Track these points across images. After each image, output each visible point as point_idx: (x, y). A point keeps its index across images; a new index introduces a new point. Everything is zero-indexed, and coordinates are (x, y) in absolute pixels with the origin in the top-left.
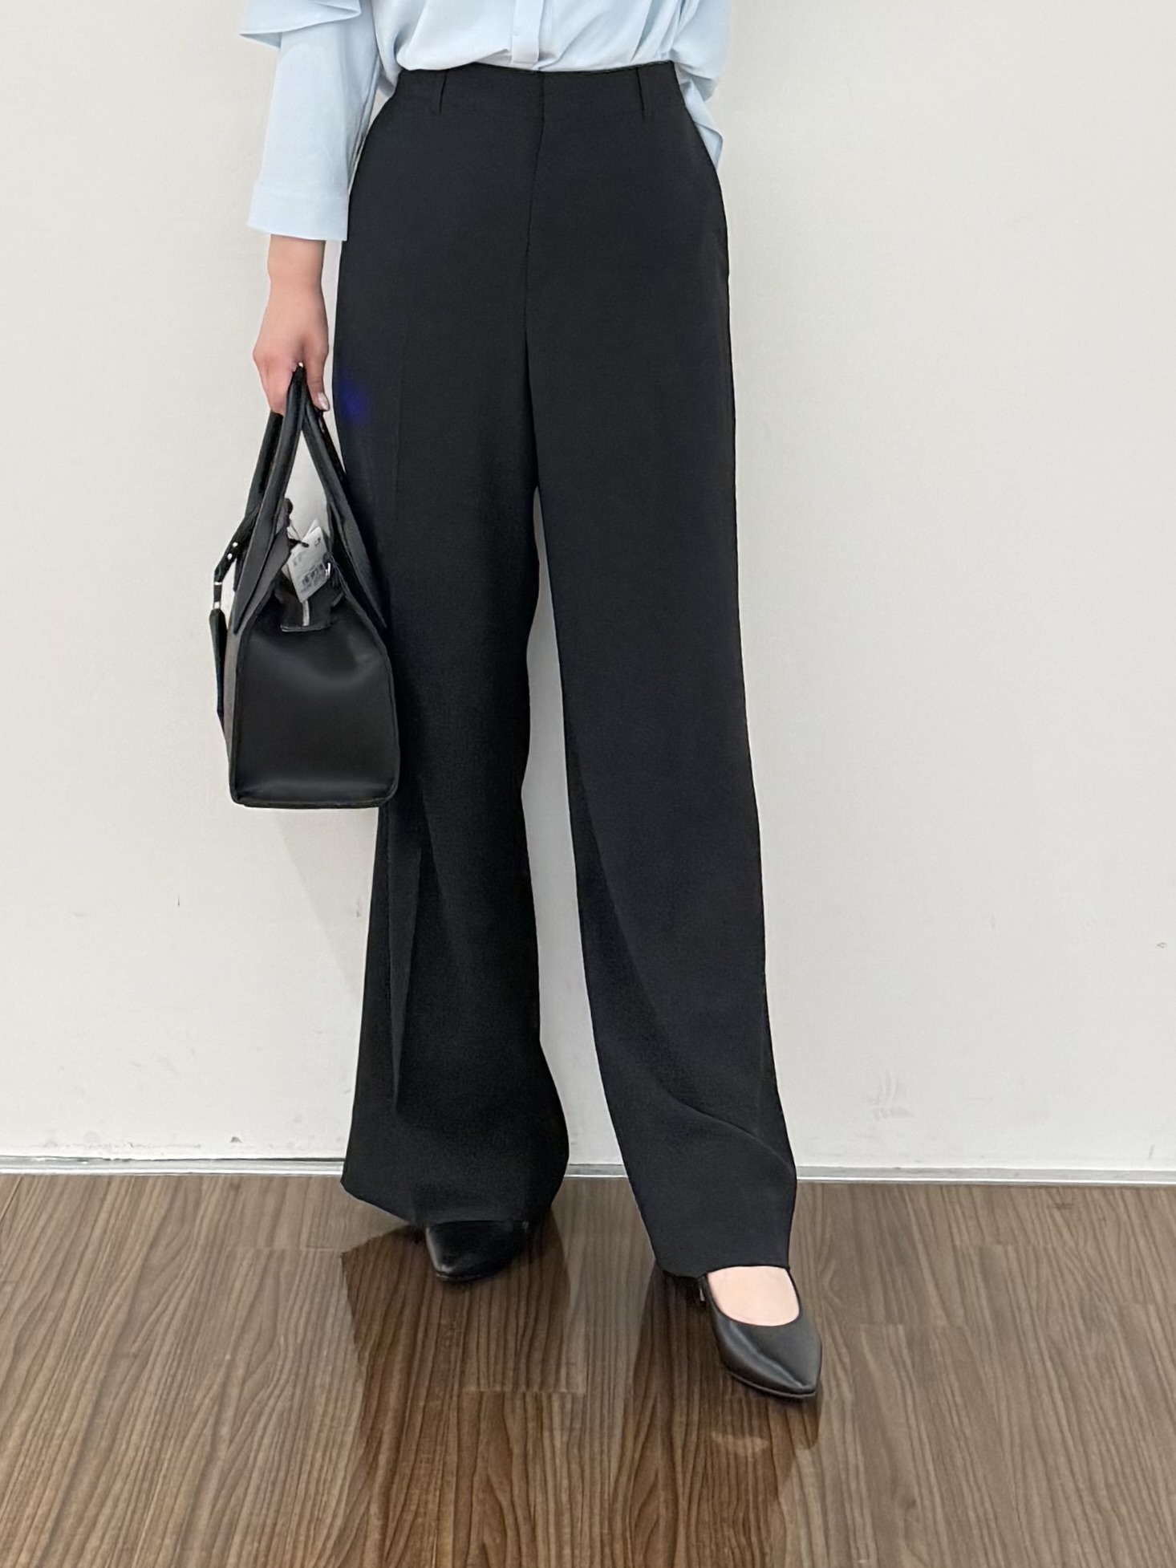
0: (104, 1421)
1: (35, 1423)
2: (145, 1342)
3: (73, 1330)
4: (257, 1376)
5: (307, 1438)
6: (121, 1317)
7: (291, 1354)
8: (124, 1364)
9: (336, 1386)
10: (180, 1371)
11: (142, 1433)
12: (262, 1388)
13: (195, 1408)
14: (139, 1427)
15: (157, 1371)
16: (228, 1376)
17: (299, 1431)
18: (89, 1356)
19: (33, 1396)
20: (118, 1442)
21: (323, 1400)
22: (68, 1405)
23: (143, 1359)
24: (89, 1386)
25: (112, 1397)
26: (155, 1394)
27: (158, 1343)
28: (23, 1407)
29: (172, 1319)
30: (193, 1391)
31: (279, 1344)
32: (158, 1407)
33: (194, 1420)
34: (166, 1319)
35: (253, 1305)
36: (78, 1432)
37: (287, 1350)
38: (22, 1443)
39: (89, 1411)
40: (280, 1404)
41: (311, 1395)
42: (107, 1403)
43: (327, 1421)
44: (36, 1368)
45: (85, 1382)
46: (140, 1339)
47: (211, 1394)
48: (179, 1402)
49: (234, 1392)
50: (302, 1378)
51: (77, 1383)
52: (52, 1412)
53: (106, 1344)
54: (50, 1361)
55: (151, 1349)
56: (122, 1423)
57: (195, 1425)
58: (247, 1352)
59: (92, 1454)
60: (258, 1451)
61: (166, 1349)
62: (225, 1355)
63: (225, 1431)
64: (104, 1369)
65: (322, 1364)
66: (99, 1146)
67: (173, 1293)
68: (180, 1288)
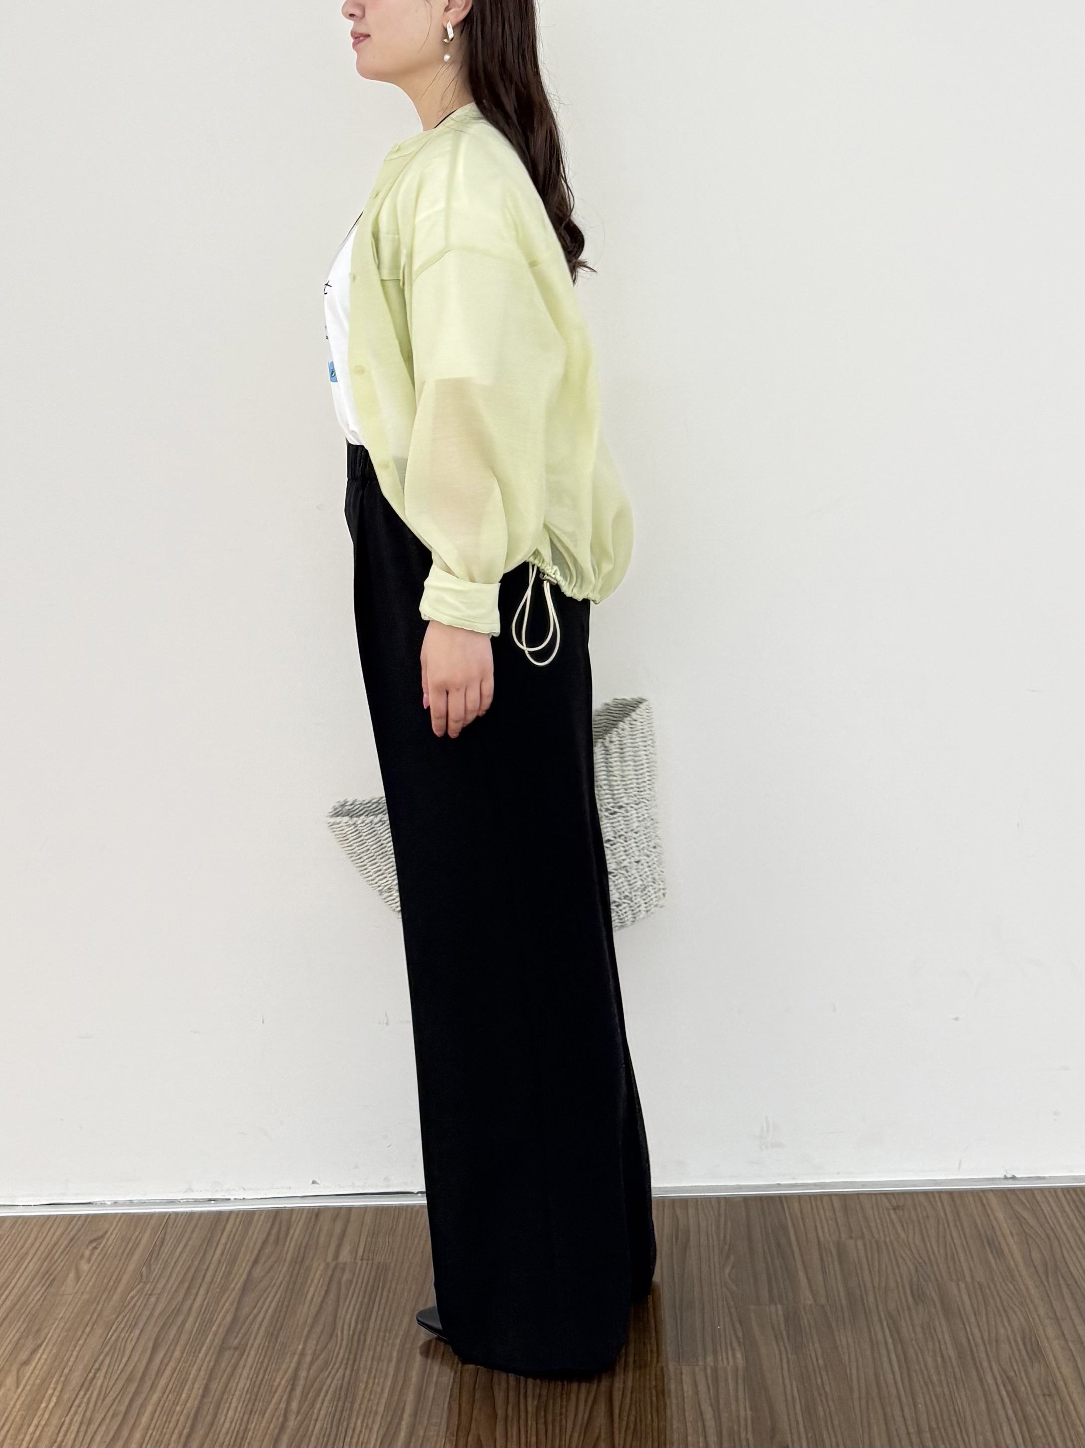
0: (210, 1400)
1: (162, 1403)
2: (245, 1335)
3: (195, 1330)
4: (320, 1362)
5: (351, 1409)
6: (229, 1318)
7: (344, 1343)
8: (227, 1354)
9: (375, 1367)
10: (266, 1361)
11: (237, 1407)
12: (322, 1370)
13: (274, 1389)
14: (233, 1405)
15: (250, 1360)
16: (299, 1363)
17: (346, 1404)
18: (204, 1348)
19: (163, 1382)
20: (218, 1416)
21: (365, 1379)
22: (187, 1388)
23: (241, 1350)
24: (202, 1373)
25: (218, 1380)
26: (248, 1378)
27: (252, 1338)
28: (155, 1392)
29: (264, 1318)
30: (274, 1374)
31: (337, 1335)
32: (248, 1388)
33: (273, 1397)
34: (259, 1319)
35: (321, 1307)
36: (191, 1410)
37: (342, 1340)
38: (152, 1420)
39: (201, 1391)
40: (335, 1381)
41: (357, 1373)
42: (213, 1386)
43: (367, 1395)
44: (166, 1360)
45: (200, 1370)
46: (240, 1335)
47: (287, 1376)
48: (264, 1383)
49: (303, 1374)
50: (351, 1362)
51: (194, 1372)
52: (175, 1394)
53: (216, 1341)
54: (177, 1354)
55: (247, 1344)
56: (224, 1400)
57: (274, 1401)
58: (315, 1342)
59: (200, 1425)
60: (316, 1420)
61: (258, 1341)
62: (298, 1345)
63: (294, 1405)
64: (215, 1356)
65: (366, 1351)
66: (222, 1190)
67: (266, 1298)
68: (271, 1295)
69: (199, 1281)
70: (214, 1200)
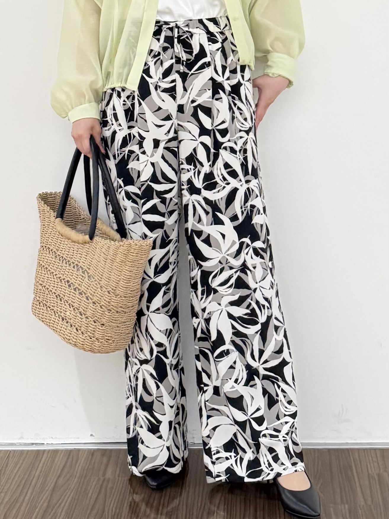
3: (27, 510)
6: (45, 505)
31: (105, 515)
34: (62, 505)
35: (96, 500)
37: (108, 516)
66: (40, 438)
67: (65, 496)
68: (69, 493)
69: (28, 485)
70: (36, 444)
